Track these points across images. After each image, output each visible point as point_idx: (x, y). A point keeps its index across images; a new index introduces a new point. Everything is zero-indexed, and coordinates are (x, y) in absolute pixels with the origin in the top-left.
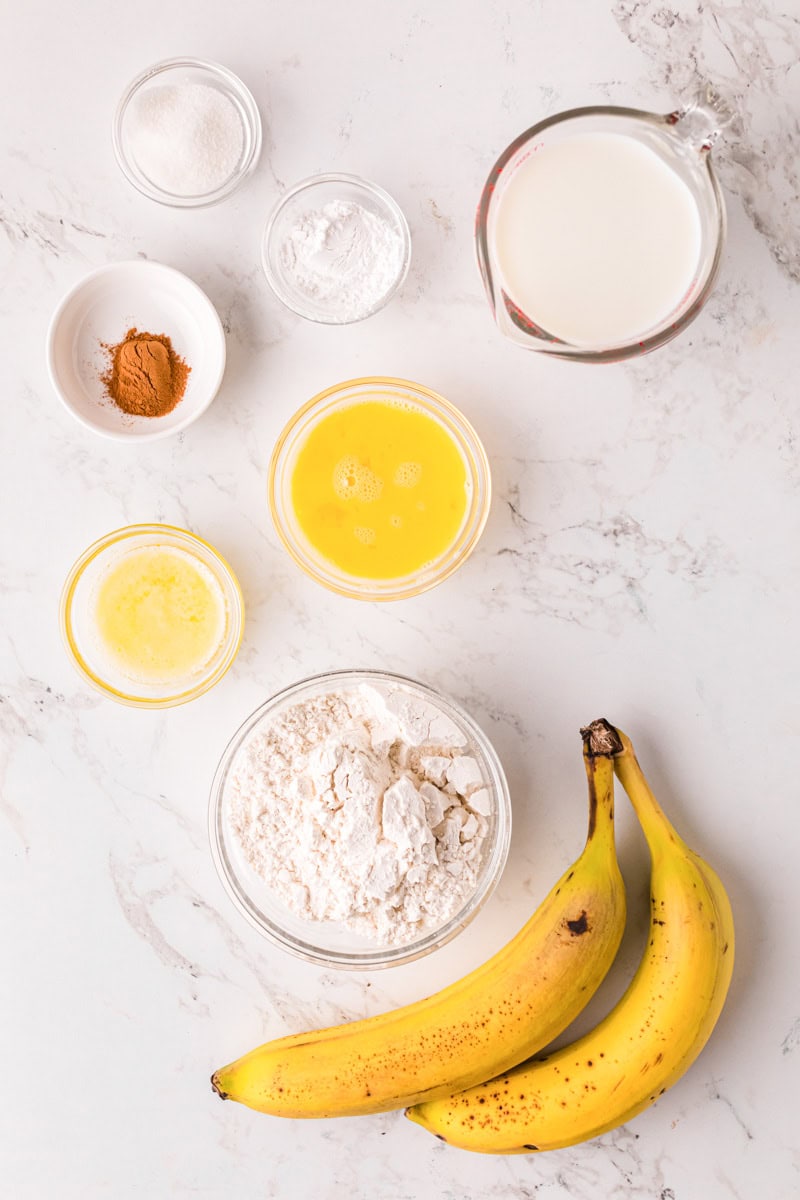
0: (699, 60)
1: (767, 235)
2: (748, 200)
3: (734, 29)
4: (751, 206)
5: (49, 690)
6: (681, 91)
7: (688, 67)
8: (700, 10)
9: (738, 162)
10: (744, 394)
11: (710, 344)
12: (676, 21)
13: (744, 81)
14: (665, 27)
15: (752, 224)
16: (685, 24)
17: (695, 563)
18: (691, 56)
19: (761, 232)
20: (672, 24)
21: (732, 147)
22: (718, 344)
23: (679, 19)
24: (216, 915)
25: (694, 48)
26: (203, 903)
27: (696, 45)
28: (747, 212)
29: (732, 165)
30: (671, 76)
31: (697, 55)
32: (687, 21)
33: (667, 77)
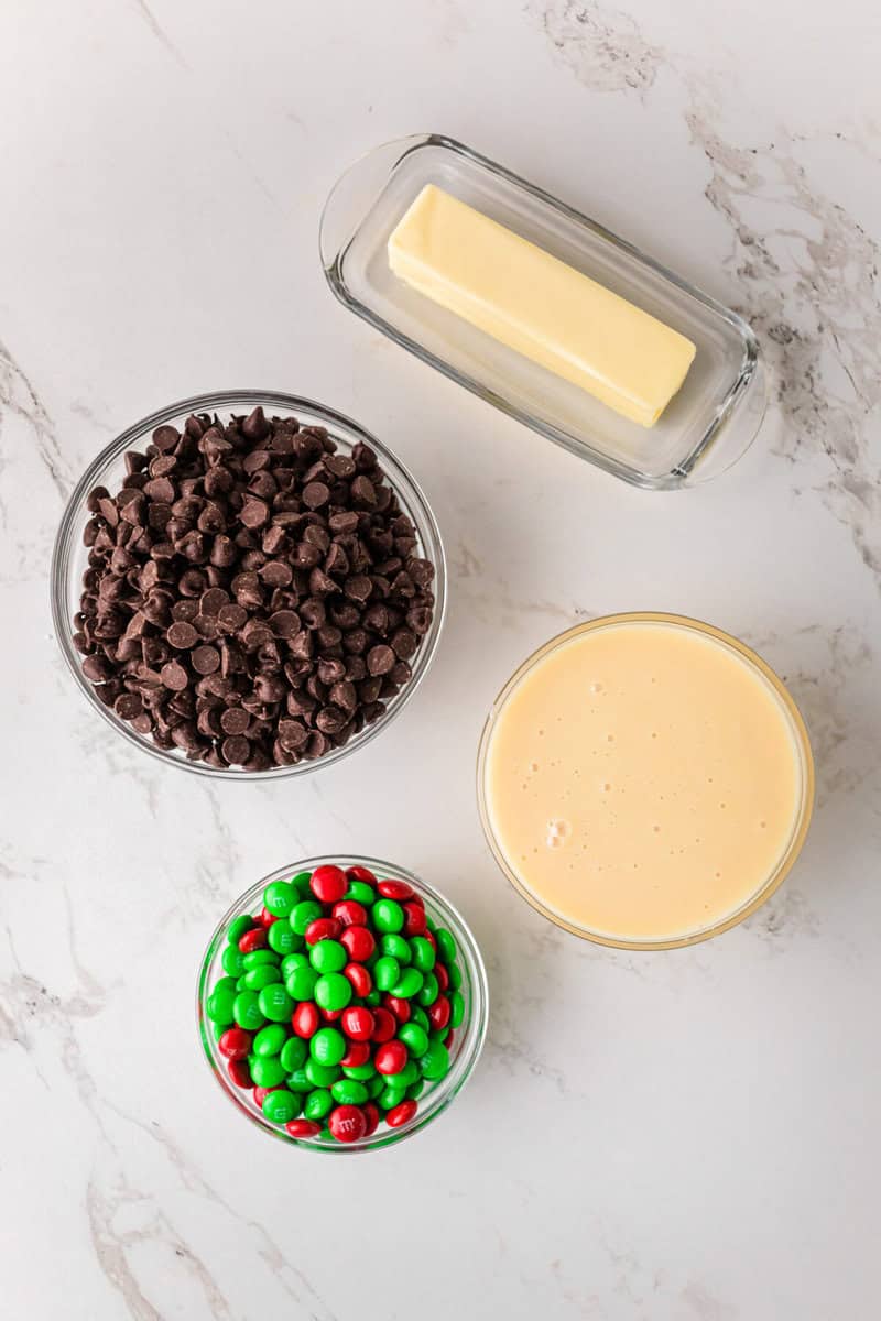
0: (816, 381)
1: (877, 570)
2: (858, 532)
3: (854, 352)
4: (861, 538)
5: (44, 991)
6: (794, 411)
7: (803, 387)
8: (820, 329)
9: (850, 490)
10: (839, 739)
11: (806, 680)
12: (794, 338)
13: (862, 406)
14: (781, 343)
15: (860, 556)
16: (803, 343)
17: (772, 919)
18: (808, 375)
19: (871, 566)
20: (789, 341)
21: (845, 474)
22: (815, 681)
23: (798, 337)
24: (201, 1267)
25: (811, 368)
26: (187, 1252)
27: (814, 364)
28: (856, 543)
29: (842, 492)
30: (785, 394)
31: (814, 375)
32: (806, 340)
33: (780, 395)
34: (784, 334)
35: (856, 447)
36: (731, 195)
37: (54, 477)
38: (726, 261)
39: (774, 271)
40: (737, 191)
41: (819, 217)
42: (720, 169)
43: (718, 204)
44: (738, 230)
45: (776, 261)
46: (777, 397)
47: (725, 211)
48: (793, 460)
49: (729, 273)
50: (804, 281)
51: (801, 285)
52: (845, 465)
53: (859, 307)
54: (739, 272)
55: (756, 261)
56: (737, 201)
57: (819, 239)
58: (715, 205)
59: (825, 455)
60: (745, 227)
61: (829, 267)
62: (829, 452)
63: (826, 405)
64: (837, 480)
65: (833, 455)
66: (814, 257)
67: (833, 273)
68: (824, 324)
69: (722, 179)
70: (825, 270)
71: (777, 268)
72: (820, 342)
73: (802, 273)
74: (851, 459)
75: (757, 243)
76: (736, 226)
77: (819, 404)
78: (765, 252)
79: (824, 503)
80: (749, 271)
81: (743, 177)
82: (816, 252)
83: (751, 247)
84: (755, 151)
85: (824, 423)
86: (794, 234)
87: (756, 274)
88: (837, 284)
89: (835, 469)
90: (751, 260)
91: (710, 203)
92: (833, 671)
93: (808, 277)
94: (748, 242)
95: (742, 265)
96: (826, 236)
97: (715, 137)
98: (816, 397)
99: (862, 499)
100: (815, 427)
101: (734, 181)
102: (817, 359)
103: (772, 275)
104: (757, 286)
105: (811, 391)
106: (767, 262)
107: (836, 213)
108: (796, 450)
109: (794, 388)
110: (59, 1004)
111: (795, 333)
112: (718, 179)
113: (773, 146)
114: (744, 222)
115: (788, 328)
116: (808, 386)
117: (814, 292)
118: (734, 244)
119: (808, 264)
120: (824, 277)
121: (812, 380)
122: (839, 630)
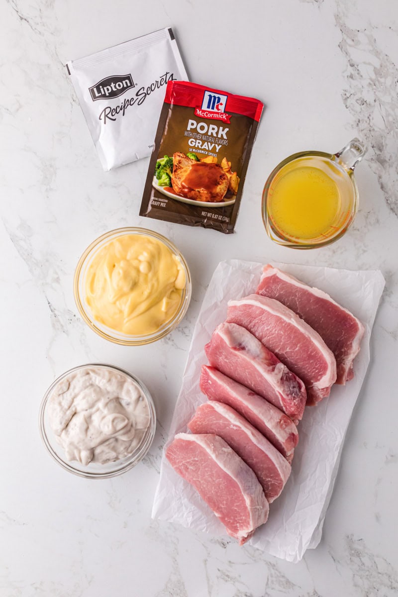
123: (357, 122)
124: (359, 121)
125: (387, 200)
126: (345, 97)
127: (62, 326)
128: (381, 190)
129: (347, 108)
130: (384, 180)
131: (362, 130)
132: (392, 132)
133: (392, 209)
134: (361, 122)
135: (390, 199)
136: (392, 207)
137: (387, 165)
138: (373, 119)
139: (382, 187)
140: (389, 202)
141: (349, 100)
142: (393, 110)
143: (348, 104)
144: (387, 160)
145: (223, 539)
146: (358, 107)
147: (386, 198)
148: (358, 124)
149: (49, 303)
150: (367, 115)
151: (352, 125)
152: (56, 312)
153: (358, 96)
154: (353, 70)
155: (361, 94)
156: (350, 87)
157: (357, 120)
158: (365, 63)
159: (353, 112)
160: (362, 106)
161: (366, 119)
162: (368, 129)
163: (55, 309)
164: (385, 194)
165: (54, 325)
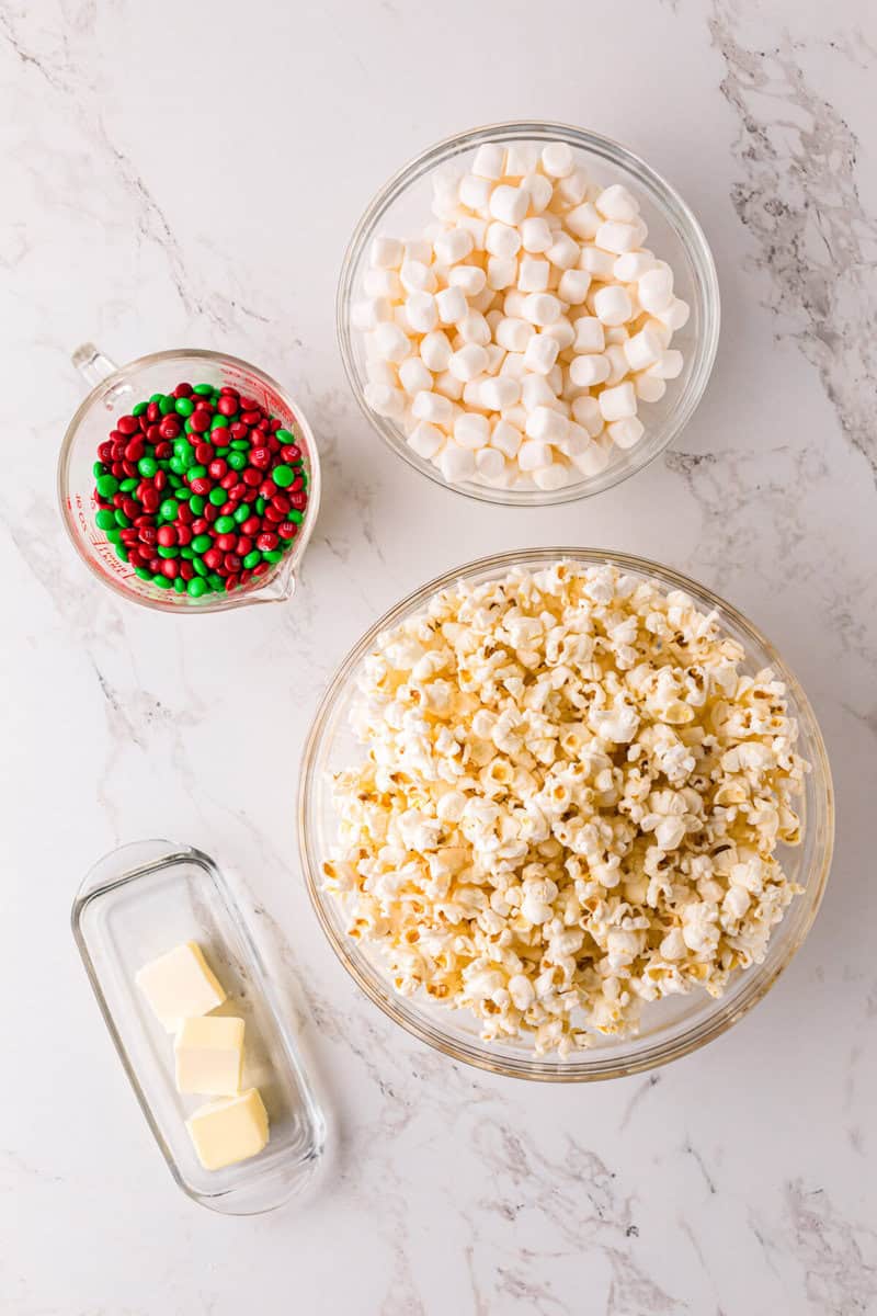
34: (777, 208)
35: (828, 304)
36: (741, 90)
37: (181, 295)
38: (733, 146)
39: (773, 156)
40: (747, 87)
41: (812, 113)
42: (734, 68)
43: (730, 96)
44: (745, 120)
45: (775, 146)
46: (767, 259)
47: (735, 103)
48: (777, 312)
49: (735, 155)
50: (796, 165)
51: (793, 168)
52: (819, 318)
53: (839, 188)
54: (743, 154)
55: (758, 146)
56: (745, 95)
57: (810, 129)
58: (726, 95)
59: (803, 309)
60: (751, 117)
61: (817, 154)
62: (806, 306)
63: (807, 268)
64: (811, 329)
65: (810, 309)
66: (805, 146)
67: (820, 159)
68: (810, 201)
69: (735, 76)
70: (814, 156)
71: (774, 152)
72: (805, 216)
73: (796, 158)
74: (824, 313)
75: (760, 131)
76: (744, 116)
77: (801, 266)
78: (766, 139)
79: (800, 347)
80: (752, 154)
81: (752, 75)
82: (809, 142)
83: (754, 135)
84: (763, 54)
85: (804, 282)
86: (791, 125)
87: (757, 155)
88: (822, 168)
89: (810, 321)
90: (754, 145)
91: (724, 97)
92: (797, 483)
93: (798, 162)
94: (752, 130)
95: (747, 149)
96: (817, 129)
97: (732, 41)
98: (799, 261)
99: (829, 345)
100: (796, 286)
101: (744, 78)
102: (802, 230)
103: (771, 158)
104: (758, 167)
105: (796, 256)
106: (767, 147)
107: (826, 109)
108: (780, 303)
109: (782, 253)
110: (170, 716)
111: (786, 207)
112: (732, 76)
113: (778, 51)
114: (750, 113)
115: (780, 203)
116: (793, 250)
117: (804, 175)
118: (741, 131)
119: (800, 151)
120: (811, 160)
121: (796, 247)
122: (804, 451)
123: (769, 253)
124: (773, 251)
125: (844, 422)
126: (741, 198)
127: (131, 728)
128: (828, 400)
129: (745, 223)
130: (833, 378)
131: (780, 271)
132: (847, 272)
133: (855, 442)
134: (776, 251)
135: (851, 420)
136: (855, 437)
137: (839, 345)
138: (803, 245)
139: (831, 394)
140: (847, 426)
141: (748, 206)
142: (848, 223)
143: (747, 214)
144: (840, 333)
145: (506, 1200)
146: (769, 221)
147: (840, 417)
148: (770, 258)
149: (101, 679)
150: (789, 238)
151: (758, 260)
152: (117, 698)
153: (769, 195)
154: (756, 141)
155: (775, 192)
156: (751, 176)
157: (769, 249)
158: (780, 123)
159: (759, 232)
160: (778, 218)
161: (790, 246)
162: (795, 267)
163: (114, 692)
164: (837, 410)
165: (112, 728)
